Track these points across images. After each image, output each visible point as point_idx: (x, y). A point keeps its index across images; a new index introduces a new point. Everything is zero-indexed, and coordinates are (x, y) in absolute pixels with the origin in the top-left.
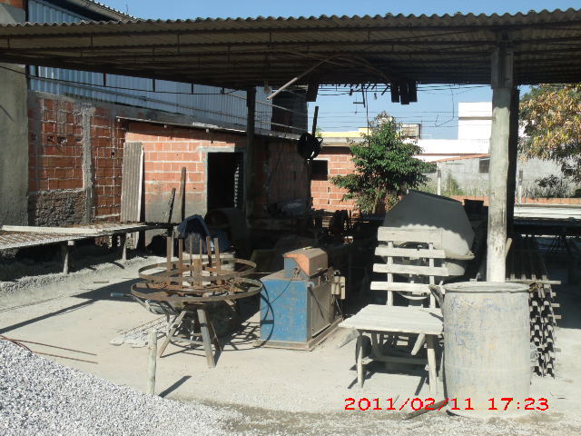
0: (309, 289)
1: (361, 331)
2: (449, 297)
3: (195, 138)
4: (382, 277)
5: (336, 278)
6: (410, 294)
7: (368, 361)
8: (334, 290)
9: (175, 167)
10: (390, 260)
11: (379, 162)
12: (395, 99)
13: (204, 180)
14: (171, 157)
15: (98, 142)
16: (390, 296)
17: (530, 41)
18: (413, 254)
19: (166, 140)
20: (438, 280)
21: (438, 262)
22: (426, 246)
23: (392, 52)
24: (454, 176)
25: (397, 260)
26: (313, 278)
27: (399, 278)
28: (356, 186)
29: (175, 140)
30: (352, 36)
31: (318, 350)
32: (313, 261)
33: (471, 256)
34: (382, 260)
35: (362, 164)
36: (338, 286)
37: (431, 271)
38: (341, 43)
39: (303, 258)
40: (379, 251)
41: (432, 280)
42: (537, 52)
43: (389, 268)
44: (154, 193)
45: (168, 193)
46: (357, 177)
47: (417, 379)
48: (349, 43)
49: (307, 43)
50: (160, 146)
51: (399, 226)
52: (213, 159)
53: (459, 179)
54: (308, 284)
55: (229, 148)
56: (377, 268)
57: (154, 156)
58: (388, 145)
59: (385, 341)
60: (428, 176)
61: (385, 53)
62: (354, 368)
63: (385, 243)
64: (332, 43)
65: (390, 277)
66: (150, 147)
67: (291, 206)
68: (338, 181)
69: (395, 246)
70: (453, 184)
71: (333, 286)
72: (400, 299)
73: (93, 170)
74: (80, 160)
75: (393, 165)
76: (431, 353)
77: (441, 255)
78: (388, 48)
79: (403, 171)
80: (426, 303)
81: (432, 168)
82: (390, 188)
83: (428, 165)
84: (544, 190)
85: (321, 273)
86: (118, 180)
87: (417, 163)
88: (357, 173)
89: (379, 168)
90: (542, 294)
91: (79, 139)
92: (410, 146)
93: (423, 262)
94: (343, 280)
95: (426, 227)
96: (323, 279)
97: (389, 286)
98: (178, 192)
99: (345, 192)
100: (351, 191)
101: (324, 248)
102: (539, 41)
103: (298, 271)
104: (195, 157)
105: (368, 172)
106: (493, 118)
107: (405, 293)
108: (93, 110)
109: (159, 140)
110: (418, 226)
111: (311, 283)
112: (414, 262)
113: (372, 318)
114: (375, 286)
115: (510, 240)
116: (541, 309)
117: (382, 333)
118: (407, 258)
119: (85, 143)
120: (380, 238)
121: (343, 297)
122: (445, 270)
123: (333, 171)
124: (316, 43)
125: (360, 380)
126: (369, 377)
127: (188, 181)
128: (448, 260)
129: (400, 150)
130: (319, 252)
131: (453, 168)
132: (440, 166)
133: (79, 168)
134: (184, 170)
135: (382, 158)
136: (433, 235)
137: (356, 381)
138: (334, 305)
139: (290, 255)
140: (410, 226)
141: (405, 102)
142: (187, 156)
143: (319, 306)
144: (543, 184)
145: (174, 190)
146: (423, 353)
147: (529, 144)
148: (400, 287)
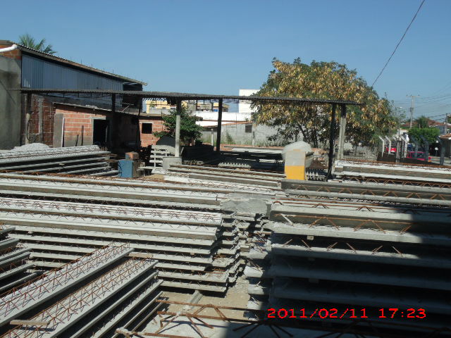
3: (88, 113)
4: (153, 159)
5: (142, 162)
6: (160, 163)
9: (79, 125)
13: (92, 131)
14: (76, 121)
15: (45, 113)
16: (155, 164)
18: (162, 152)
19: (75, 113)
22: (165, 150)
25: (157, 154)
26: (133, 160)
27: (157, 159)
29: (79, 113)
32: (134, 156)
34: (153, 154)
35: (167, 126)
39: (131, 155)
43: (155, 156)
44: (69, 136)
45: (75, 137)
46: (165, 132)
50: (71, 116)
52: (96, 122)
55: (103, 118)
56: (152, 152)
57: (69, 120)
66: (67, 116)
68: (157, 134)
69: (156, 150)
71: (141, 165)
72: (158, 165)
73: (43, 126)
74: (38, 121)
77: (169, 153)
85: (137, 160)
86: (52, 130)
88: (166, 130)
91: (38, 112)
93: (164, 155)
96: (137, 162)
97: (155, 161)
98: (80, 136)
103: (129, 158)
104: (88, 121)
108: (43, 99)
109: (71, 113)
112: (162, 155)
114: (151, 161)
118: (160, 154)
119: (40, 114)
120: (152, 148)
123: (154, 129)
127: (85, 132)
130: (136, 153)
133: (38, 125)
134: (83, 126)
136: (167, 148)
139: (127, 154)
142: (84, 121)
143: (135, 168)
144: (270, 139)
145: (78, 135)
148: (158, 161)
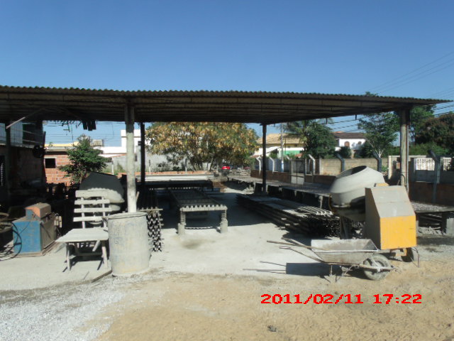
0: (41, 224)
1: (68, 243)
2: (110, 221)
4: (79, 215)
5: (57, 218)
6: (94, 222)
7: (73, 257)
8: (56, 223)
10: (83, 206)
11: (82, 158)
12: (85, 128)
16: (84, 224)
17: (142, 103)
18: (94, 202)
20: (107, 214)
21: (107, 206)
22: (100, 198)
23: (78, 106)
24: (121, 163)
25: (86, 206)
26: (42, 219)
27: (87, 214)
28: (71, 170)
30: (56, 98)
31: (48, 255)
32: (42, 210)
33: (123, 201)
34: (79, 207)
35: (73, 159)
36: (58, 221)
37: (104, 210)
38: (51, 100)
39: (36, 209)
40: (77, 202)
41: (104, 214)
42: (147, 108)
43: (83, 210)
46: (71, 166)
47: (99, 262)
48: (55, 101)
49: (32, 100)
51: (87, 189)
53: (123, 165)
54: (40, 222)
56: (76, 211)
58: (86, 150)
59: (82, 246)
60: (107, 164)
61: (75, 106)
62: (66, 262)
63: (80, 198)
64: (45, 100)
65: (83, 214)
67: (34, 182)
68: (61, 168)
69: (85, 199)
70: (120, 167)
71: (55, 222)
72: (89, 225)
75: (89, 159)
76: (104, 249)
77: (108, 202)
78: (76, 104)
79: (94, 162)
80: (102, 225)
81: (110, 160)
82: (88, 170)
83: (107, 159)
84: (161, 168)
85: (48, 216)
87: (101, 158)
88: (71, 164)
89: (82, 161)
90: (154, 215)
92: (97, 150)
93: (99, 206)
94: (60, 218)
95: (100, 189)
96: (49, 219)
97: (83, 219)
99: (66, 173)
100: (69, 173)
101: (49, 203)
102: (146, 104)
103: (34, 216)
105: (76, 163)
106: (126, 137)
107: (92, 221)
110: (96, 189)
111: (42, 221)
112: (95, 206)
113: (74, 236)
114: (76, 219)
115: (138, 193)
116: (154, 222)
117: (80, 243)
118: (91, 205)
120: (77, 196)
121: (61, 226)
122: (110, 209)
123: (58, 164)
124: (37, 100)
125: (69, 267)
126: (74, 265)
128: (112, 204)
129: (92, 152)
130: (46, 205)
131: (120, 160)
132: (113, 159)
135: (83, 156)
136: (104, 193)
137: (67, 268)
138: (56, 231)
139: (29, 208)
140: (93, 189)
141: (90, 129)
143: (47, 232)
144: (160, 166)
146: (99, 249)
147: (152, 148)
148: (89, 219)
